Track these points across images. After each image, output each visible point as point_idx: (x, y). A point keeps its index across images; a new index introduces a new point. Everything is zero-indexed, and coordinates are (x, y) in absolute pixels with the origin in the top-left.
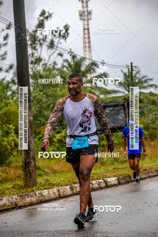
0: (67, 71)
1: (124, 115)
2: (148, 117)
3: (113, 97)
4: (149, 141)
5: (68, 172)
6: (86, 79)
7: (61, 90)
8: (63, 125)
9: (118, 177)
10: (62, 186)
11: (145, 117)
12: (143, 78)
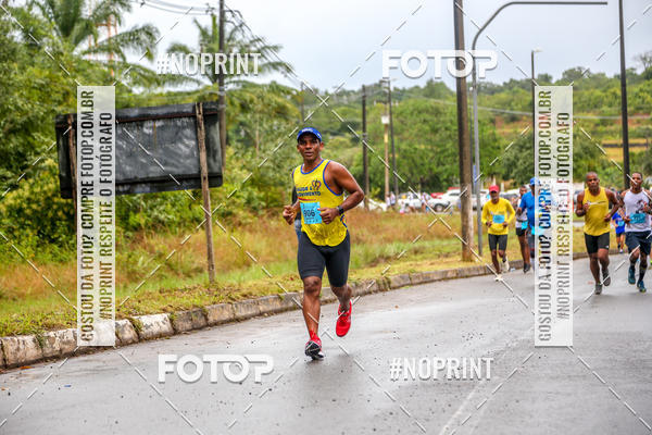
0: (41, 17)
1: (193, 143)
2: (264, 152)
3: (169, 94)
4: (265, 218)
5: (36, 298)
6: (95, 40)
7: (23, 69)
8: (26, 167)
9: (172, 313)
10: (12, 335)
11: (254, 152)
12: (251, 42)
